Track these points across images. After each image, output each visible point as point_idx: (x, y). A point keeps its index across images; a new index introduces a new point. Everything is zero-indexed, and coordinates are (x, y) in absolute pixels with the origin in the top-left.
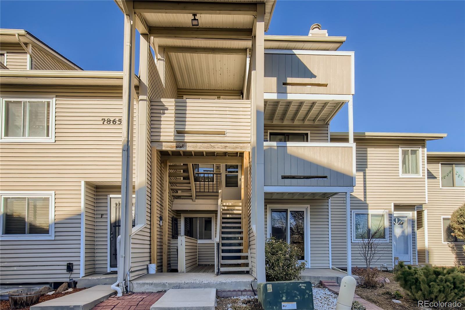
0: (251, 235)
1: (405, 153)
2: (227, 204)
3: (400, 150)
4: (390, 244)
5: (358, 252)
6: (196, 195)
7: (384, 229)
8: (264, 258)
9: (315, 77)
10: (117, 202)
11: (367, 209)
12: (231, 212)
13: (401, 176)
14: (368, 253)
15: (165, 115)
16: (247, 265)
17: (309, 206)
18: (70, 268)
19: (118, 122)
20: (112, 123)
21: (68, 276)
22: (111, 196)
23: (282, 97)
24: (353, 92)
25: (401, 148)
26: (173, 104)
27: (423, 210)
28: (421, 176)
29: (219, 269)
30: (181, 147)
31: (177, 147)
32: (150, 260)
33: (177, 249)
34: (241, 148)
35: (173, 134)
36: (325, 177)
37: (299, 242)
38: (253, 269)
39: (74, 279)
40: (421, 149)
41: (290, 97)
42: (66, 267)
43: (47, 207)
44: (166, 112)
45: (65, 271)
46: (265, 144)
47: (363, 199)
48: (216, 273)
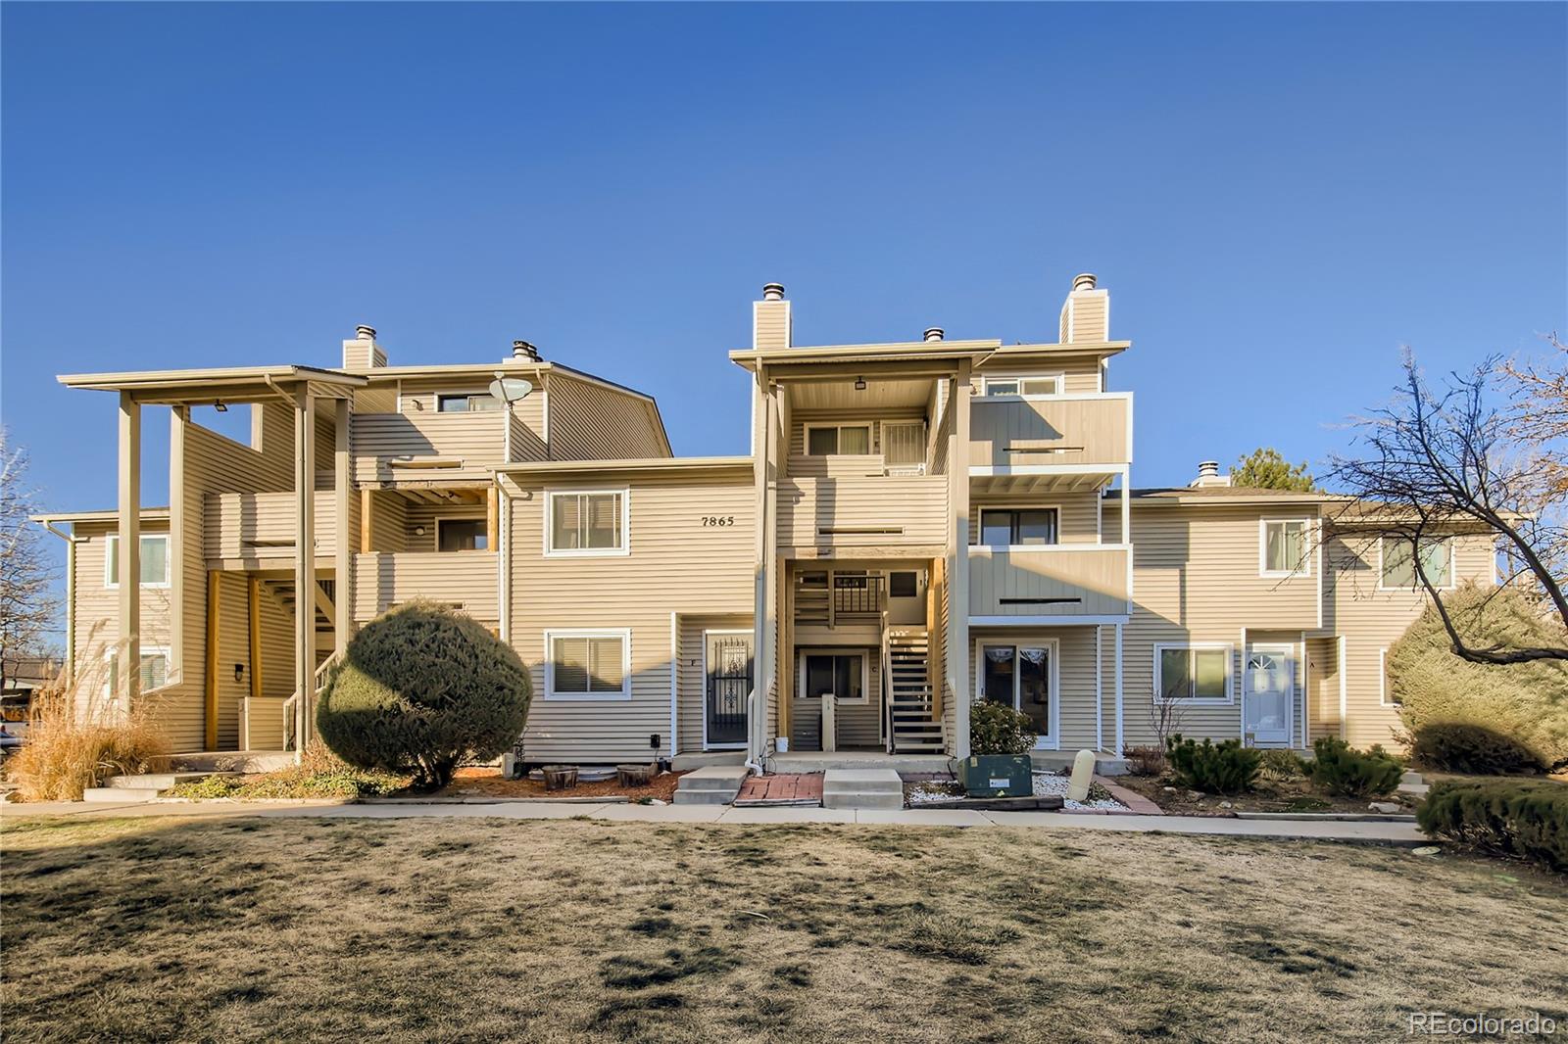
0: (946, 694)
1: (1274, 530)
2: (898, 635)
3: (1262, 524)
4: (1237, 707)
5: (1146, 723)
6: (835, 618)
7: (1225, 679)
8: (969, 728)
9: (1060, 436)
10: (718, 641)
11: (1188, 640)
12: (905, 650)
13: (1262, 576)
14: (1162, 725)
15: (799, 505)
16: (939, 740)
17: (1057, 640)
18: (655, 742)
19: (727, 523)
20: (718, 524)
21: (654, 753)
22: (708, 631)
23: (1002, 472)
24: (1130, 459)
25: (1265, 519)
26: (814, 486)
27: (1337, 635)
28: (1308, 575)
29: (893, 746)
30: (826, 554)
31: (819, 554)
32: (777, 733)
33: (821, 716)
34: (930, 553)
35: (813, 534)
36: (1078, 600)
37: (1038, 701)
38: (950, 745)
39: (665, 759)
40: (1309, 520)
41: (1017, 470)
42: (649, 741)
43: (619, 652)
44: (801, 499)
45: (648, 747)
46: (971, 548)
47: (1178, 622)
48: (888, 751)
